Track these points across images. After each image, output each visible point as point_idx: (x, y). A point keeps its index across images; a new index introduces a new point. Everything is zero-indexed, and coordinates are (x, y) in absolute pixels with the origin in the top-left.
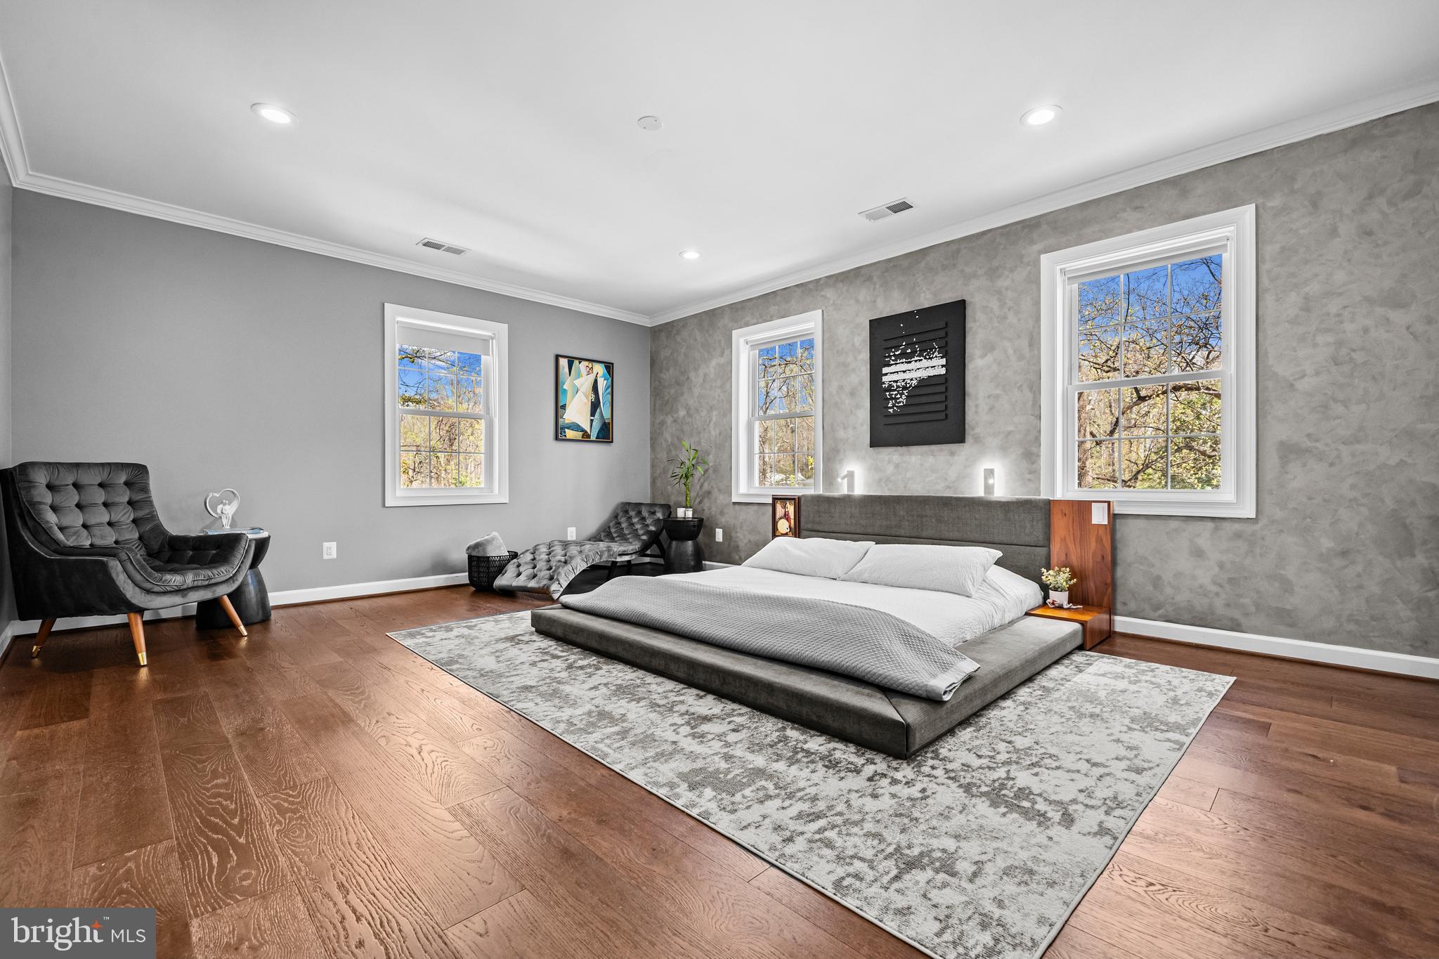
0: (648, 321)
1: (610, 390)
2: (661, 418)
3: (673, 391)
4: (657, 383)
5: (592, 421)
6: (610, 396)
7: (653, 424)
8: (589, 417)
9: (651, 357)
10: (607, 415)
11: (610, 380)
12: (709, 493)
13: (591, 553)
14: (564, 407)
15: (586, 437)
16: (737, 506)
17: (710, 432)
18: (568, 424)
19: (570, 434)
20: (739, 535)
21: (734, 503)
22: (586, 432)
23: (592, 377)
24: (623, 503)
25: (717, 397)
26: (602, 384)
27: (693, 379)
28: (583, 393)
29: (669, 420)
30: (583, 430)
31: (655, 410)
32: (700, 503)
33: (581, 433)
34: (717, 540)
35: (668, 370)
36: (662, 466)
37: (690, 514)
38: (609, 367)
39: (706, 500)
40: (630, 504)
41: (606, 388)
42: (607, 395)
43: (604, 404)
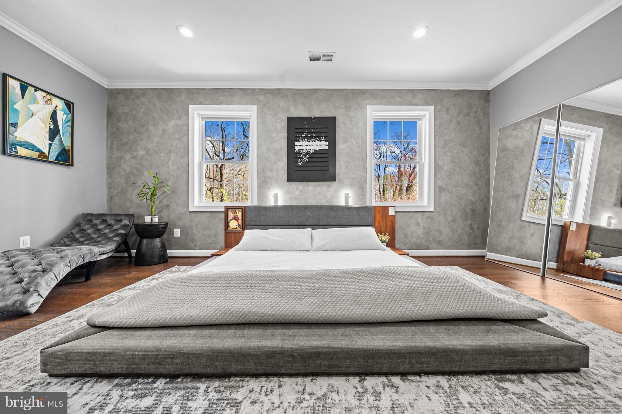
0: (106, 83)
1: (70, 123)
2: (119, 154)
3: (132, 137)
4: (114, 129)
5: (50, 145)
6: (70, 129)
7: (110, 158)
8: (46, 141)
9: (108, 110)
10: (67, 143)
11: (70, 115)
12: (168, 206)
13: (75, 257)
15: (43, 158)
16: (192, 214)
17: (168, 167)
19: (24, 152)
20: (194, 231)
21: (190, 212)
22: (43, 153)
23: (50, 109)
24: (83, 214)
25: (175, 145)
26: (61, 117)
27: (153, 131)
28: (40, 119)
29: (128, 156)
30: (39, 151)
31: (112, 148)
32: (159, 212)
33: (38, 153)
34: (175, 236)
35: (126, 121)
36: (120, 188)
37: (156, 220)
38: (69, 105)
39: (165, 211)
40: (92, 215)
41: (66, 121)
42: (66, 127)
43: (63, 134)
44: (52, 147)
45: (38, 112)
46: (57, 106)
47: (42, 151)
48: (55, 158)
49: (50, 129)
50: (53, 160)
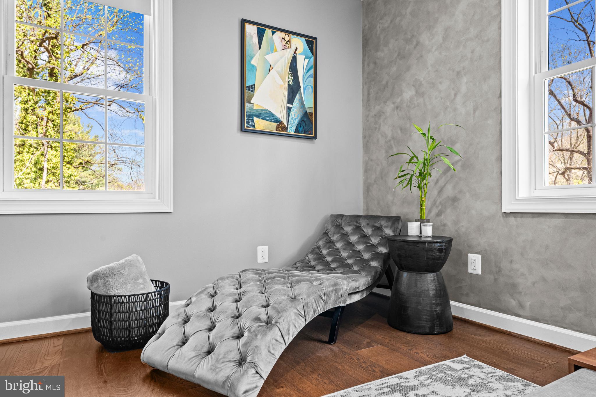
1: (312, 71)
2: (378, 108)
3: (394, 69)
4: (372, 66)
5: (289, 109)
6: (312, 80)
7: (366, 118)
8: (285, 105)
10: (309, 104)
11: (313, 59)
12: (455, 200)
14: (252, 88)
15: (281, 130)
16: (512, 220)
17: (455, 110)
18: (257, 110)
19: (260, 124)
20: (516, 266)
21: (506, 214)
22: (281, 123)
23: (289, 54)
24: (332, 216)
26: (302, 64)
28: (278, 73)
29: (389, 108)
30: (277, 121)
31: (368, 100)
32: (439, 214)
33: (275, 124)
34: (470, 271)
35: (386, 44)
36: (379, 169)
37: (428, 231)
38: (311, 43)
39: (449, 211)
40: (342, 216)
41: (308, 68)
42: (308, 77)
43: (304, 89)
44: (292, 113)
45: (275, 64)
46: (297, 49)
47: (280, 120)
48: (294, 128)
49: (289, 85)
50: (292, 133)
